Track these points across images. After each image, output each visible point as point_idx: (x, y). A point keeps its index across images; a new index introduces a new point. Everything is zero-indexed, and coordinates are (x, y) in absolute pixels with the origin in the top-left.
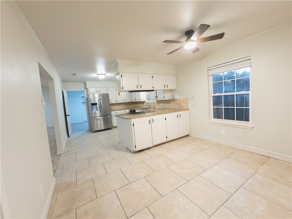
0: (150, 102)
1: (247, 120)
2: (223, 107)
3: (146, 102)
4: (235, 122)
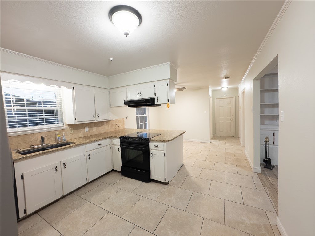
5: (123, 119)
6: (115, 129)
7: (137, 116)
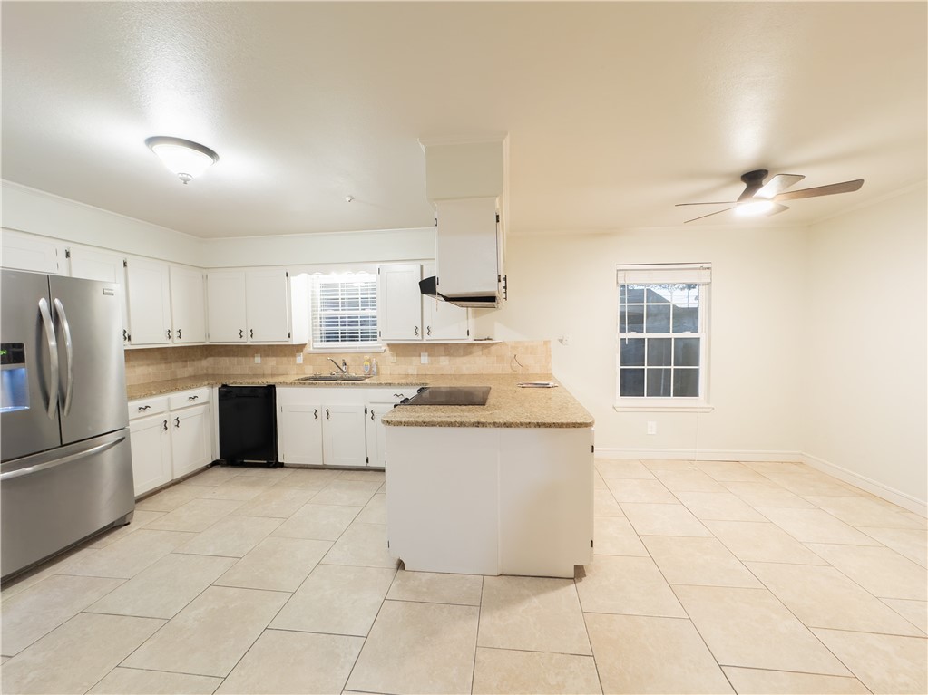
0: (345, 351)
1: (694, 393)
2: (646, 367)
3: (309, 349)
4: (672, 401)
5: (546, 343)
6: (509, 371)
7: (623, 336)
